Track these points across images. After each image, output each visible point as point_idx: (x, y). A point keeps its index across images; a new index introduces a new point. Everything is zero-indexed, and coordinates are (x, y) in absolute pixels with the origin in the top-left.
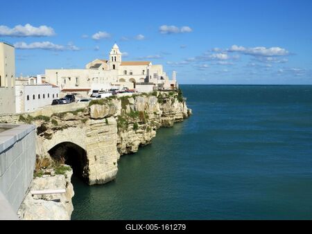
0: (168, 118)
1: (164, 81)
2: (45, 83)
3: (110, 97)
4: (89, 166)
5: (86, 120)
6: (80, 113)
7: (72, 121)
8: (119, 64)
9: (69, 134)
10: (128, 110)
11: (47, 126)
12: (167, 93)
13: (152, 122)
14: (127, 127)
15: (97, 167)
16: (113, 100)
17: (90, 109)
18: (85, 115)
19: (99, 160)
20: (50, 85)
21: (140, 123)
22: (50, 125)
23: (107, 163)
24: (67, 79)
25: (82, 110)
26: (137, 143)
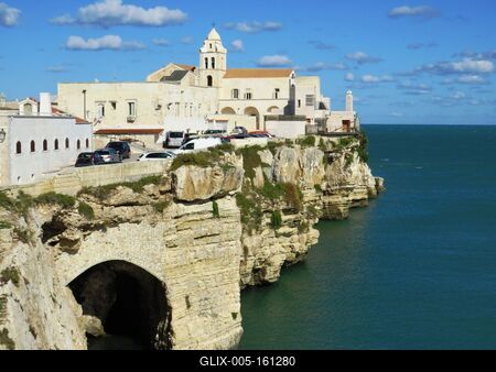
0: (338, 199)
1: (327, 112)
2: (57, 114)
3: (219, 147)
4: (174, 323)
5: (165, 205)
6: (150, 188)
7: (130, 208)
8: (222, 74)
9: (121, 240)
10: (259, 181)
11: (67, 220)
12: (334, 139)
13: (311, 209)
14: (259, 222)
15: (191, 325)
16: (227, 154)
17: (174, 176)
18: (162, 193)
19: (195, 307)
20: (70, 117)
21: (286, 212)
22: (75, 217)
23: (215, 316)
24: (108, 107)
25: (155, 180)
26: (278, 261)
